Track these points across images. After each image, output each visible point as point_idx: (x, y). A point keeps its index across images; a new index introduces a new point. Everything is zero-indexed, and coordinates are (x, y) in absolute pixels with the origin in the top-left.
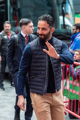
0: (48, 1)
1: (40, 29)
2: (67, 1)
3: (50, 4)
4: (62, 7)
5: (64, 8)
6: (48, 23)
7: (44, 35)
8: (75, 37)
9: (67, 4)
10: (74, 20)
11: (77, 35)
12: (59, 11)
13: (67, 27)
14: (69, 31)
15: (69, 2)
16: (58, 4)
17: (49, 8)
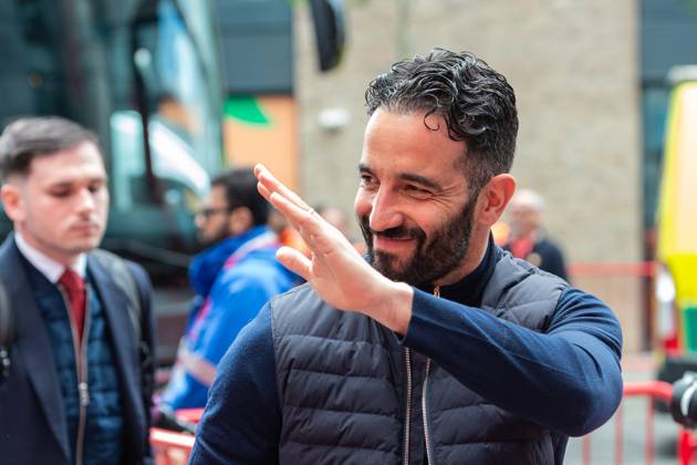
0: (29, 10)
1: (378, 183)
2: (166, 10)
3: (44, 30)
4: (135, 45)
5: (143, 58)
6: (455, 131)
7: (419, 235)
8: (219, 267)
9: (169, 26)
10: (221, 141)
11: (230, 252)
12: (111, 80)
13: (172, 198)
14: (184, 226)
15: (181, 17)
16: (104, 29)
17: (40, 59)
